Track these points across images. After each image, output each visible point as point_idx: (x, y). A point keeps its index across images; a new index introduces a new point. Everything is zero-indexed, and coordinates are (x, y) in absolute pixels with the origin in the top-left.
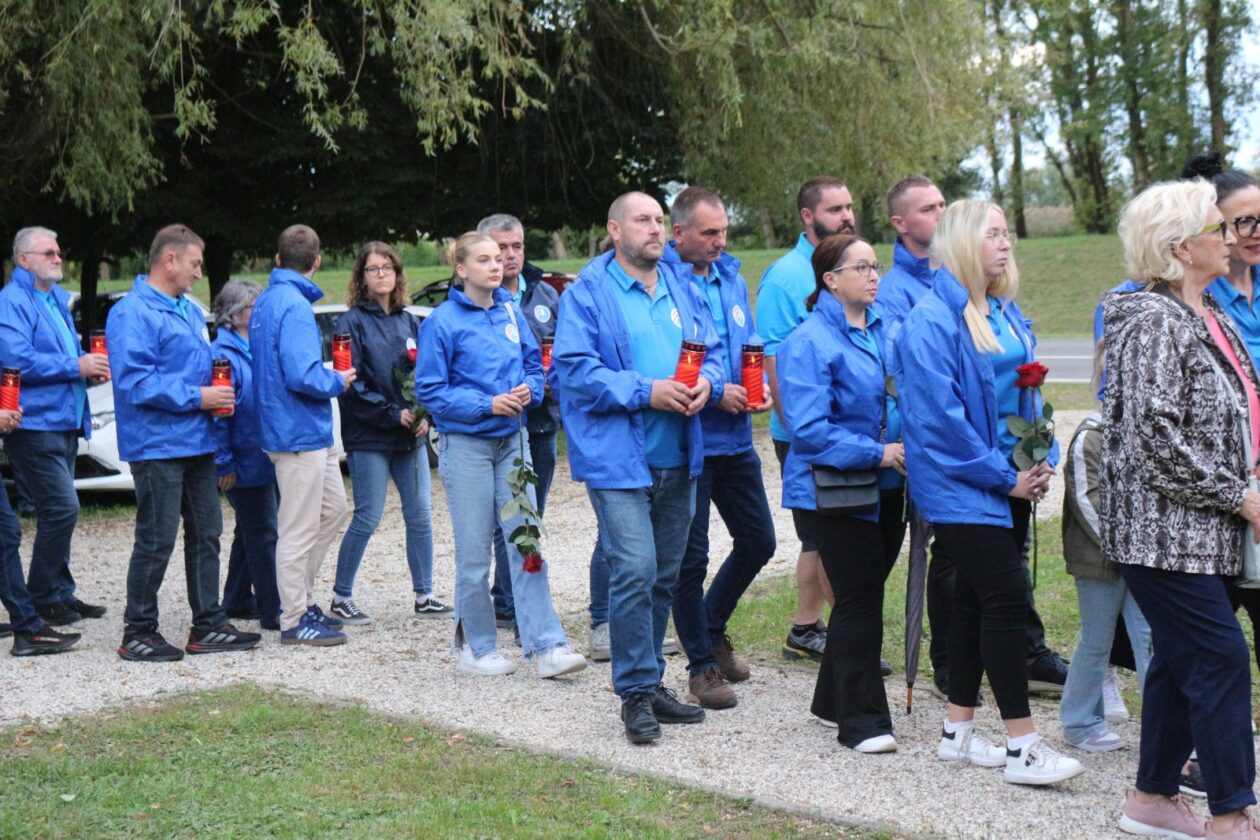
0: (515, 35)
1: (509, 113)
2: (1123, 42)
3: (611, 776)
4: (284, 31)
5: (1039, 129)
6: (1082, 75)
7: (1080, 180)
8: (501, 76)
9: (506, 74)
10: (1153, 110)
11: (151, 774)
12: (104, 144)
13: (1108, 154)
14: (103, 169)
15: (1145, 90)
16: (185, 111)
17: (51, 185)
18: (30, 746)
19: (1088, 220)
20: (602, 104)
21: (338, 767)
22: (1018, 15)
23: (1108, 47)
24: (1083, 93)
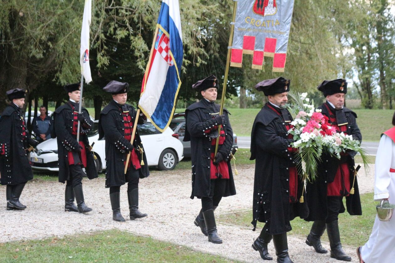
0: (198, 41)
1: (196, 65)
2: (379, 49)
3: (226, 260)
4: (132, 38)
5: (351, 75)
6: (366, 59)
7: (364, 92)
8: (194, 53)
9: (195, 53)
10: (388, 71)
11: (93, 252)
12: (72, 68)
13: (373, 84)
14: (71, 75)
15: (385, 65)
16: (100, 60)
17: (55, 79)
18: (56, 243)
19: (366, 105)
20: (219, 62)
21: (146, 253)
22: (346, 39)
23: (374, 50)
24: (366, 65)
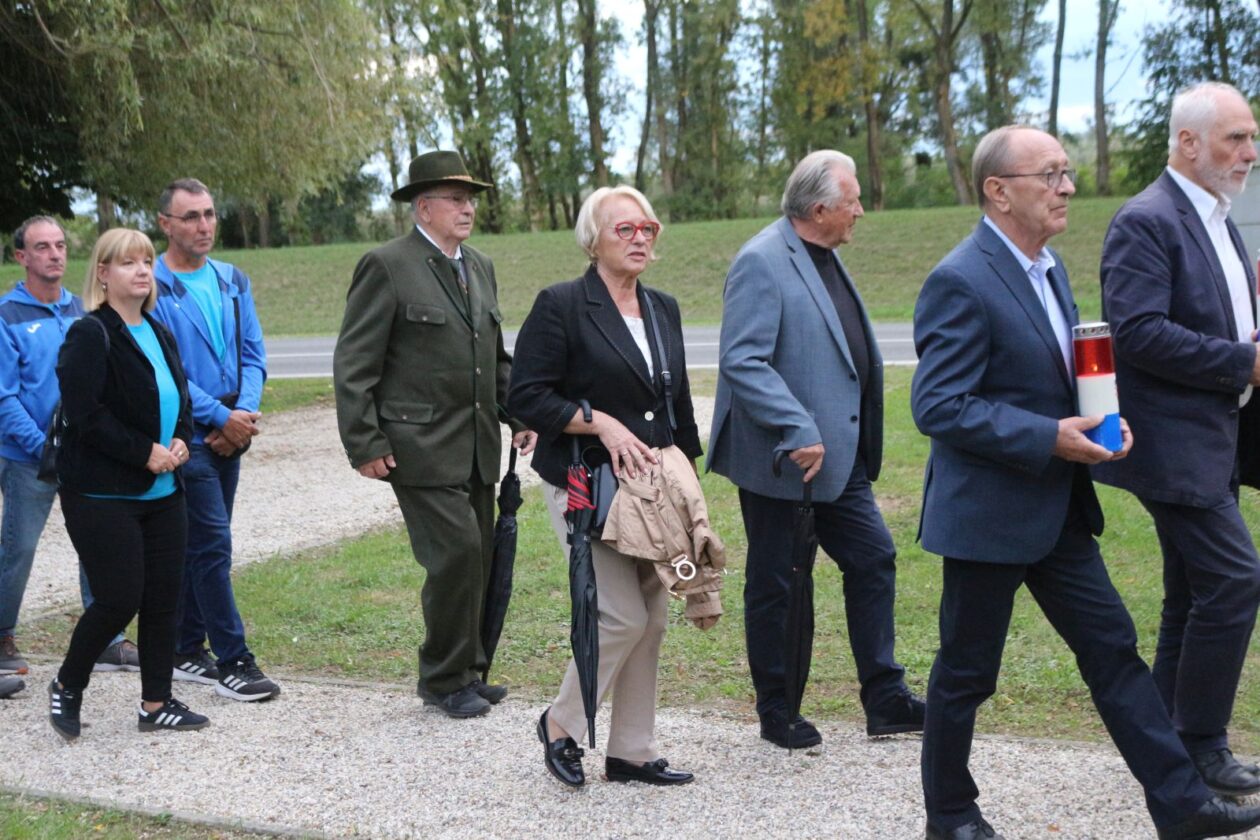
2: (509, 55)
6: (471, 86)
10: (538, 120)
13: (498, 159)
15: (529, 100)
19: (482, 222)
22: (411, 29)
23: (495, 60)
24: (473, 103)
